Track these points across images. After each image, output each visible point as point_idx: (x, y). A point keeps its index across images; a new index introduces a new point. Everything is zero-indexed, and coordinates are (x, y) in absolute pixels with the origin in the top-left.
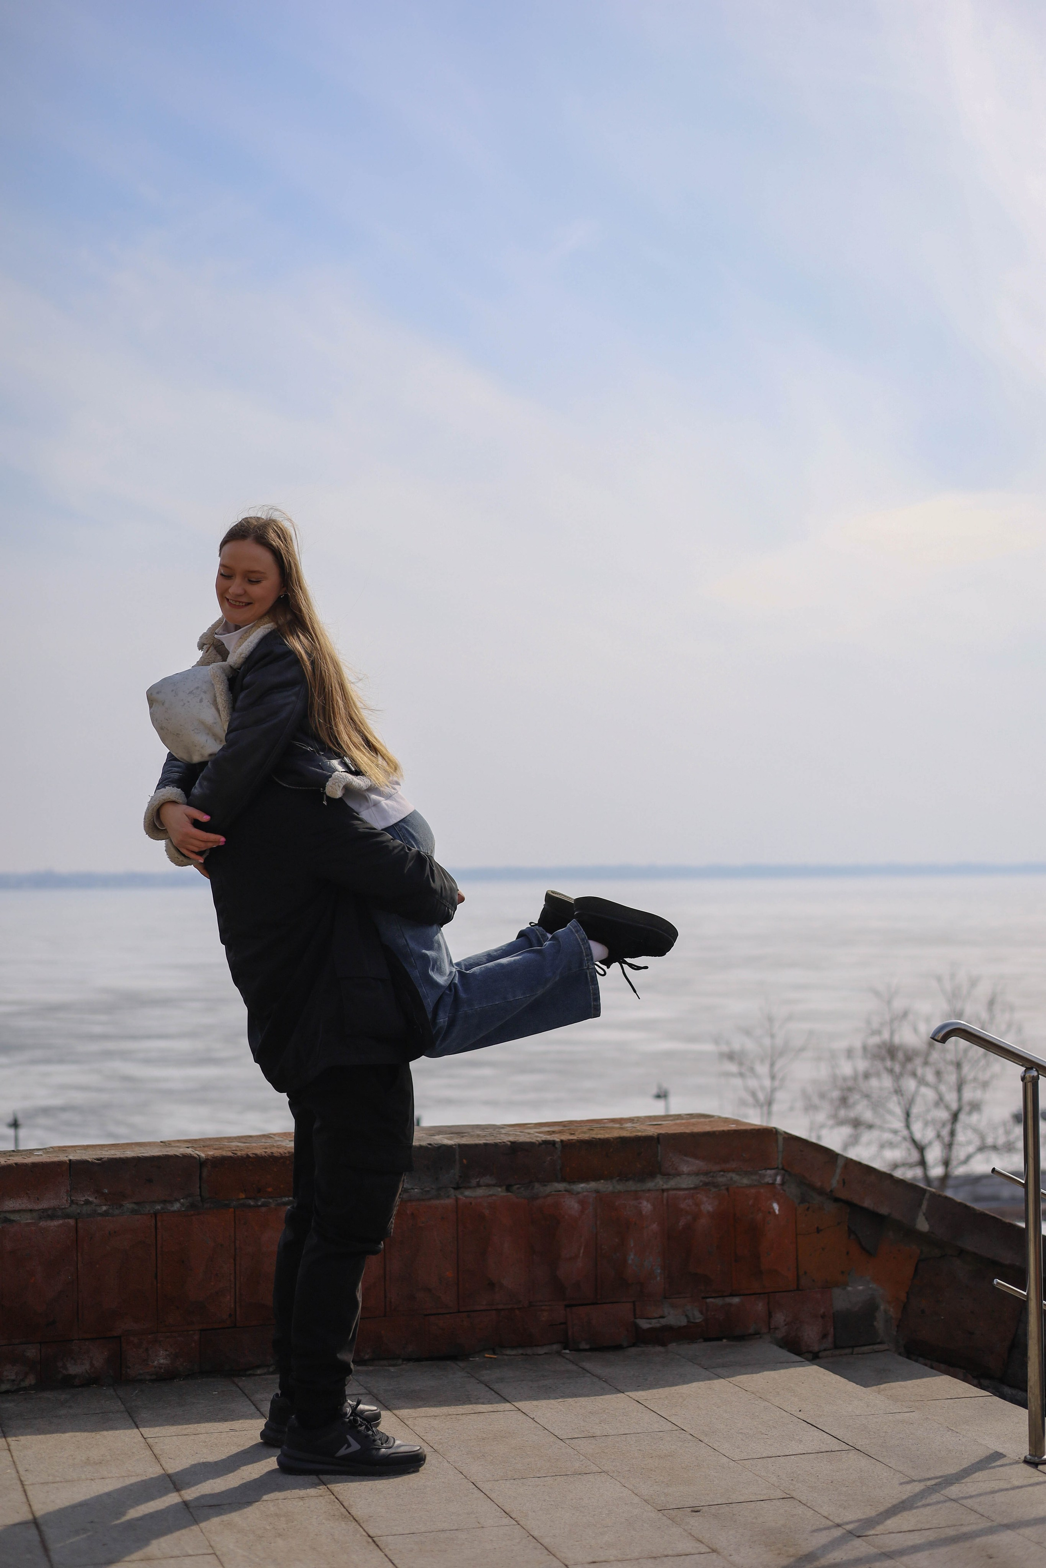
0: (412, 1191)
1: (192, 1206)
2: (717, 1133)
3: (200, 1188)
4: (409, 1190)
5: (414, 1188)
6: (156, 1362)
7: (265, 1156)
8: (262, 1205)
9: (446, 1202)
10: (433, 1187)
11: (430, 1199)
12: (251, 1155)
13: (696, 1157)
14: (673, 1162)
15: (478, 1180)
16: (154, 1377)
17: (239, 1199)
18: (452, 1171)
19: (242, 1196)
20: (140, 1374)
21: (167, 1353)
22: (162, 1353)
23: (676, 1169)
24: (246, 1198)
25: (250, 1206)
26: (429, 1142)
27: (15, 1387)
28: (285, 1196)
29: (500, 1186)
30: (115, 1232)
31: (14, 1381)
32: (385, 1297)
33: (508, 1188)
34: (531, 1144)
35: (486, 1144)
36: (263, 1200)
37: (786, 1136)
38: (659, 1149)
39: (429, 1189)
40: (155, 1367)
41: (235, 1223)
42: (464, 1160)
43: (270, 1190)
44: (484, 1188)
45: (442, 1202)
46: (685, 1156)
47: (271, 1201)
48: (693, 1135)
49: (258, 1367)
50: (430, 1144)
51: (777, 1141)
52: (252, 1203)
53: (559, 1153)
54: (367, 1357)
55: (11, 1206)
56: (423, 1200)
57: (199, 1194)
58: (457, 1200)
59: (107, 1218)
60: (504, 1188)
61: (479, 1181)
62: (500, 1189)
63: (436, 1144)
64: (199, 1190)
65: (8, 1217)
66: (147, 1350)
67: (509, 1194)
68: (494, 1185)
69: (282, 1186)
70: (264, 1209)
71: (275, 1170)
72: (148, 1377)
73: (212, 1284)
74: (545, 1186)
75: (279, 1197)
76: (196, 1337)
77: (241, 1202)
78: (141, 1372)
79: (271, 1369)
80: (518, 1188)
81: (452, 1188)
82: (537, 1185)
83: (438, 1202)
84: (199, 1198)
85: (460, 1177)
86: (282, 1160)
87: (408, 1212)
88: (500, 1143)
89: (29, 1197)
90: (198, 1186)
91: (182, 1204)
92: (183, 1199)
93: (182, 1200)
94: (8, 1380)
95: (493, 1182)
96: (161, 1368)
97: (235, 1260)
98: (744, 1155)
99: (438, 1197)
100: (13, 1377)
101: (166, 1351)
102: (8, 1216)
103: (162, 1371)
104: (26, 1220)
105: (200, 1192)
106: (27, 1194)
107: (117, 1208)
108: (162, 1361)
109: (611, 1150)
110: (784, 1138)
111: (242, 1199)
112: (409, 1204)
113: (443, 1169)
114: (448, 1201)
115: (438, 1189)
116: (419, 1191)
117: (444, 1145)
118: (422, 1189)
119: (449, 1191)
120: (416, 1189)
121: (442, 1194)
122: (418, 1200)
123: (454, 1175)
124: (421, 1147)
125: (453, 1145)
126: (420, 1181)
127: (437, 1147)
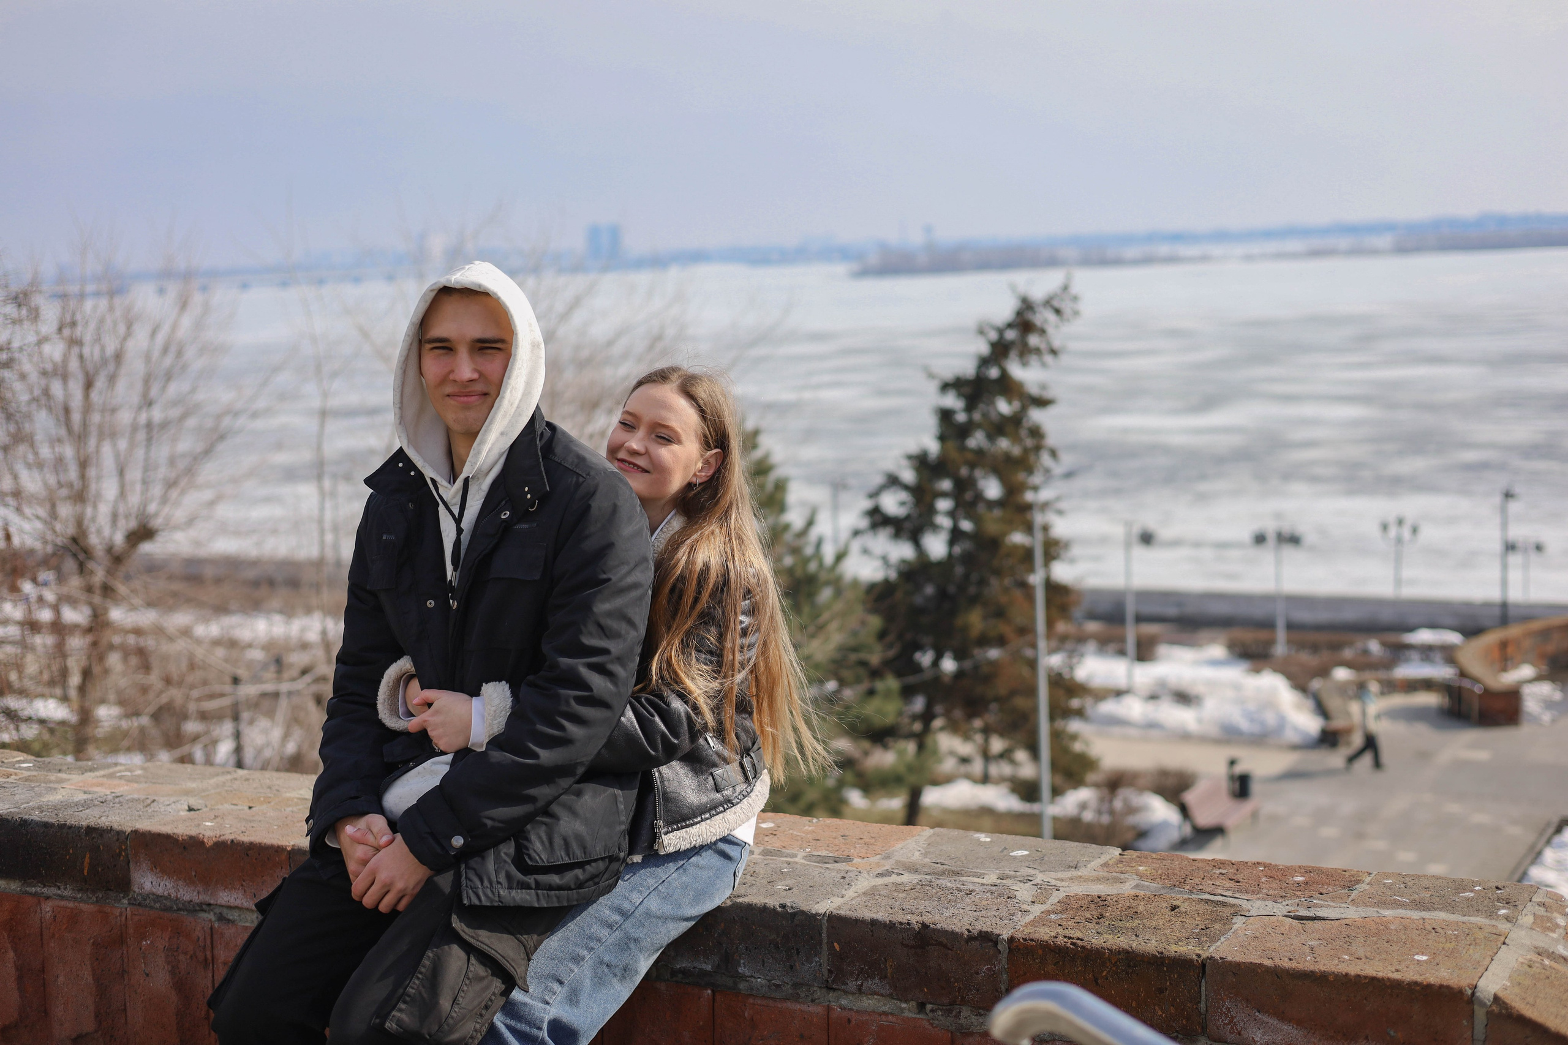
0: (752, 979)
2: (1331, 978)
4: (748, 979)
5: (756, 975)
9: (810, 1009)
10: (786, 980)
11: (785, 999)
13: (1282, 1017)
14: (1232, 1018)
15: (859, 983)
18: (817, 958)
23: (1239, 1034)
26: (781, 903)
29: (906, 1001)
33: (921, 1007)
34: (954, 935)
35: (874, 922)
37: (1495, 1008)
38: (1203, 988)
39: (779, 983)
42: (836, 944)
44: (875, 997)
45: (804, 1007)
46: (1259, 1012)
48: (1277, 973)
50: (783, 906)
51: (1472, 1015)
53: (1004, 961)
55: (226, 899)
56: (775, 999)
58: (829, 1009)
60: (913, 1004)
61: (862, 985)
62: (904, 1005)
63: (792, 907)
65: (225, 915)
67: (921, 1016)
68: (891, 996)
74: (981, 1015)
80: (932, 1011)
81: (818, 987)
82: (966, 1012)
83: (798, 1007)
85: (830, 971)
87: (746, 1015)
88: (901, 923)
89: (245, 891)
95: (887, 990)
98: (1392, 1033)
99: (796, 998)
102: (225, 911)
104: (244, 923)
106: (242, 885)
109: (1104, 974)
110: (1489, 1014)
112: (751, 1001)
113: (798, 953)
114: (813, 1009)
115: (796, 986)
116: (763, 982)
117: (802, 912)
118: (769, 981)
119: (813, 992)
120: (759, 978)
121: (802, 995)
122: (764, 997)
123: (820, 965)
124: (764, 909)
125: (818, 914)
126: (763, 965)
127: (791, 913)
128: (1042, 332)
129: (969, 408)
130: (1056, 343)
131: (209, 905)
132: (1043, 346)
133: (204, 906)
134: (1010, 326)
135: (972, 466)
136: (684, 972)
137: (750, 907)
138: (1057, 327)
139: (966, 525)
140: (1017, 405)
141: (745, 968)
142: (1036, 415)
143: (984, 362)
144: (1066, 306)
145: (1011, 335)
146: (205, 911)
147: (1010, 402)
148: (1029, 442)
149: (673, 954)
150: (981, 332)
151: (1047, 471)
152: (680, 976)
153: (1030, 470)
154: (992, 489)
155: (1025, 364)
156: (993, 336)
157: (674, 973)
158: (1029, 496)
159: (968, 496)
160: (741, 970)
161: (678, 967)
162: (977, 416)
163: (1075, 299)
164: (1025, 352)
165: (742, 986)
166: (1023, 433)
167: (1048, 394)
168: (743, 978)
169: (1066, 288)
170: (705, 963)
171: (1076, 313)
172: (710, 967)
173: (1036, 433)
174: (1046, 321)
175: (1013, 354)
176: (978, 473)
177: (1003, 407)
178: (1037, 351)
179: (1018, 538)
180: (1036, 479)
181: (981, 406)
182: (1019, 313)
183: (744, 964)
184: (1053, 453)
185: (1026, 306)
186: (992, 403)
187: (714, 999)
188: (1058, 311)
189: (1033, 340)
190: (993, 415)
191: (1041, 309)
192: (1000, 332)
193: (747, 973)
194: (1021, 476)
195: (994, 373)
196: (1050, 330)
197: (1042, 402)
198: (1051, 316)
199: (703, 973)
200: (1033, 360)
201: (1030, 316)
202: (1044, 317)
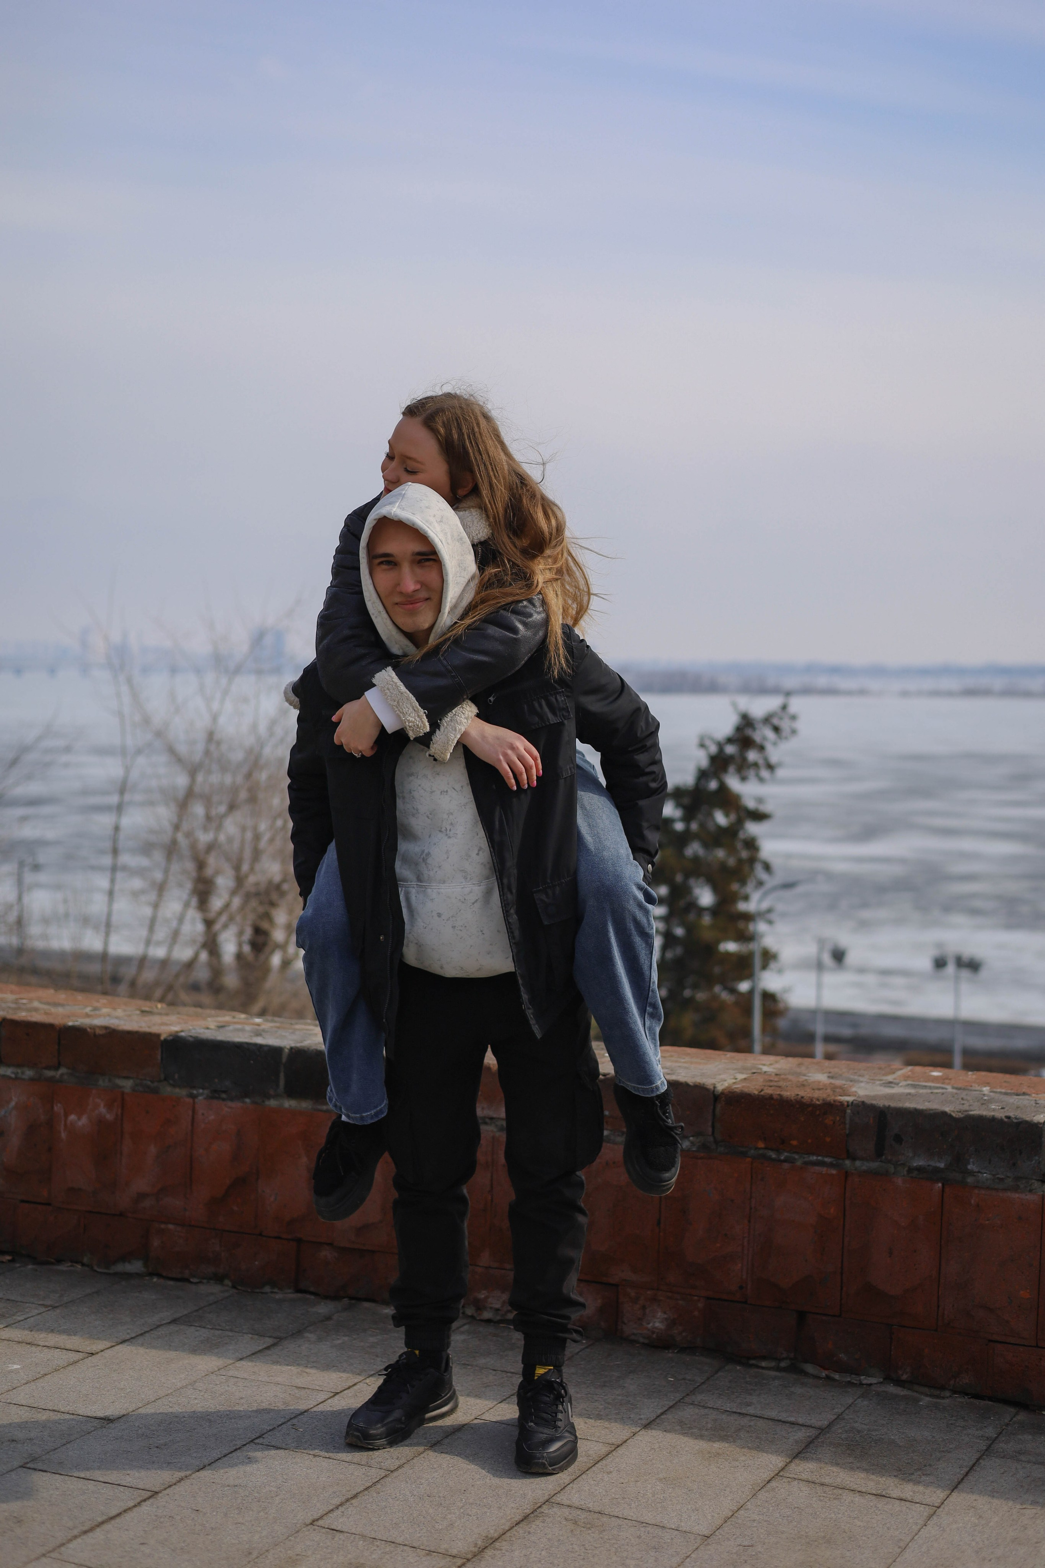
0: (979, 1174)
1: (704, 1147)
3: (713, 1127)
4: (976, 1174)
5: (983, 1171)
6: (651, 1325)
7: (791, 1100)
8: (785, 1161)
9: (1027, 1197)
10: (1009, 1175)
11: (1007, 1190)
12: (775, 1097)
16: (646, 1341)
17: (757, 1148)
18: (1037, 1158)
19: (761, 1145)
20: (633, 1334)
21: (666, 1316)
22: (660, 1314)
24: (766, 1148)
25: (770, 1159)
26: (1007, 1115)
27: (498, 1318)
28: (813, 1154)
30: (614, 1163)
31: (497, 1310)
32: (938, 1307)
36: (786, 1154)
39: (1003, 1177)
40: (649, 1330)
41: (752, 1177)
43: (794, 1143)
45: (1023, 1196)
47: (796, 1157)
49: (764, 1358)
50: (1008, 1117)
52: (774, 1156)
54: (905, 1377)
56: (997, 1190)
57: (710, 1134)
59: (608, 1145)
63: (1016, 1118)
64: (710, 1129)
66: (644, 1308)
69: (810, 1141)
70: (786, 1166)
71: (802, 1119)
72: (641, 1340)
73: (718, 1245)
75: (807, 1154)
76: (700, 1305)
77: (761, 1152)
78: (635, 1331)
79: (783, 1364)
81: (1035, 1179)
83: (1017, 1195)
84: (712, 1139)
86: (810, 1109)
87: (973, 1202)
90: (710, 1124)
91: (692, 1143)
92: (693, 1136)
93: (691, 1138)
94: (491, 1308)
96: (653, 1332)
97: (749, 1221)
99: (1016, 1189)
100: (498, 1306)
101: (665, 1313)
103: (654, 1336)
105: (713, 1132)
107: (619, 1135)
108: (657, 1324)
111: (760, 1149)
112: (976, 1191)
113: (1021, 1153)
114: (1029, 1197)
115: (1017, 1179)
116: (989, 1176)
117: (1026, 1122)
118: (994, 1175)
119: (1031, 1184)
120: (985, 1173)
121: (1022, 1186)
122: (988, 1188)
123: (1039, 1163)
124: (993, 1119)
125: (1039, 1123)
126: (990, 1163)
127: (1017, 1123)
128: (761, 748)
129: (688, 818)
130: (774, 759)
131: (491, 1119)
132: (761, 762)
133: (487, 1120)
134: (730, 740)
135: (687, 875)
136: (919, 1169)
137: (981, 1119)
138: (775, 744)
139: (679, 931)
140: (733, 817)
141: (974, 1165)
142: (752, 828)
143: (703, 775)
144: (785, 725)
145: (730, 749)
146: (486, 1123)
147: (727, 815)
148: (745, 854)
149: (911, 1155)
150: (702, 745)
151: (760, 884)
152: (916, 1172)
153: (743, 882)
154: (706, 897)
155: (744, 779)
156: (713, 749)
157: (910, 1170)
158: (742, 906)
159: (682, 903)
160: (969, 1167)
161: (915, 1165)
162: (694, 826)
163: (794, 718)
164: (743, 768)
165: (970, 1180)
166: (739, 845)
167: (765, 808)
168: (971, 1173)
169: (784, 707)
170: (939, 1161)
171: (794, 732)
172: (943, 1165)
173: (751, 844)
174: (765, 738)
175: (732, 769)
176: (692, 882)
177: (721, 819)
178: (756, 765)
179: (731, 947)
180: (749, 888)
181: (700, 816)
182: (739, 729)
183: (973, 1162)
184: (767, 867)
185: (746, 722)
186: (710, 815)
187: (943, 1191)
188: (776, 729)
189: (752, 756)
190: (711, 827)
191: (759, 726)
192: (720, 746)
193: (975, 1169)
194: (735, 886)
195: (713, 785)
196: (769, 748)
197: (759, 816)
198: (770, 734)
199: (936, 1170)
200: (751, 773)
201: (749, 732)
202: (764, 734)
